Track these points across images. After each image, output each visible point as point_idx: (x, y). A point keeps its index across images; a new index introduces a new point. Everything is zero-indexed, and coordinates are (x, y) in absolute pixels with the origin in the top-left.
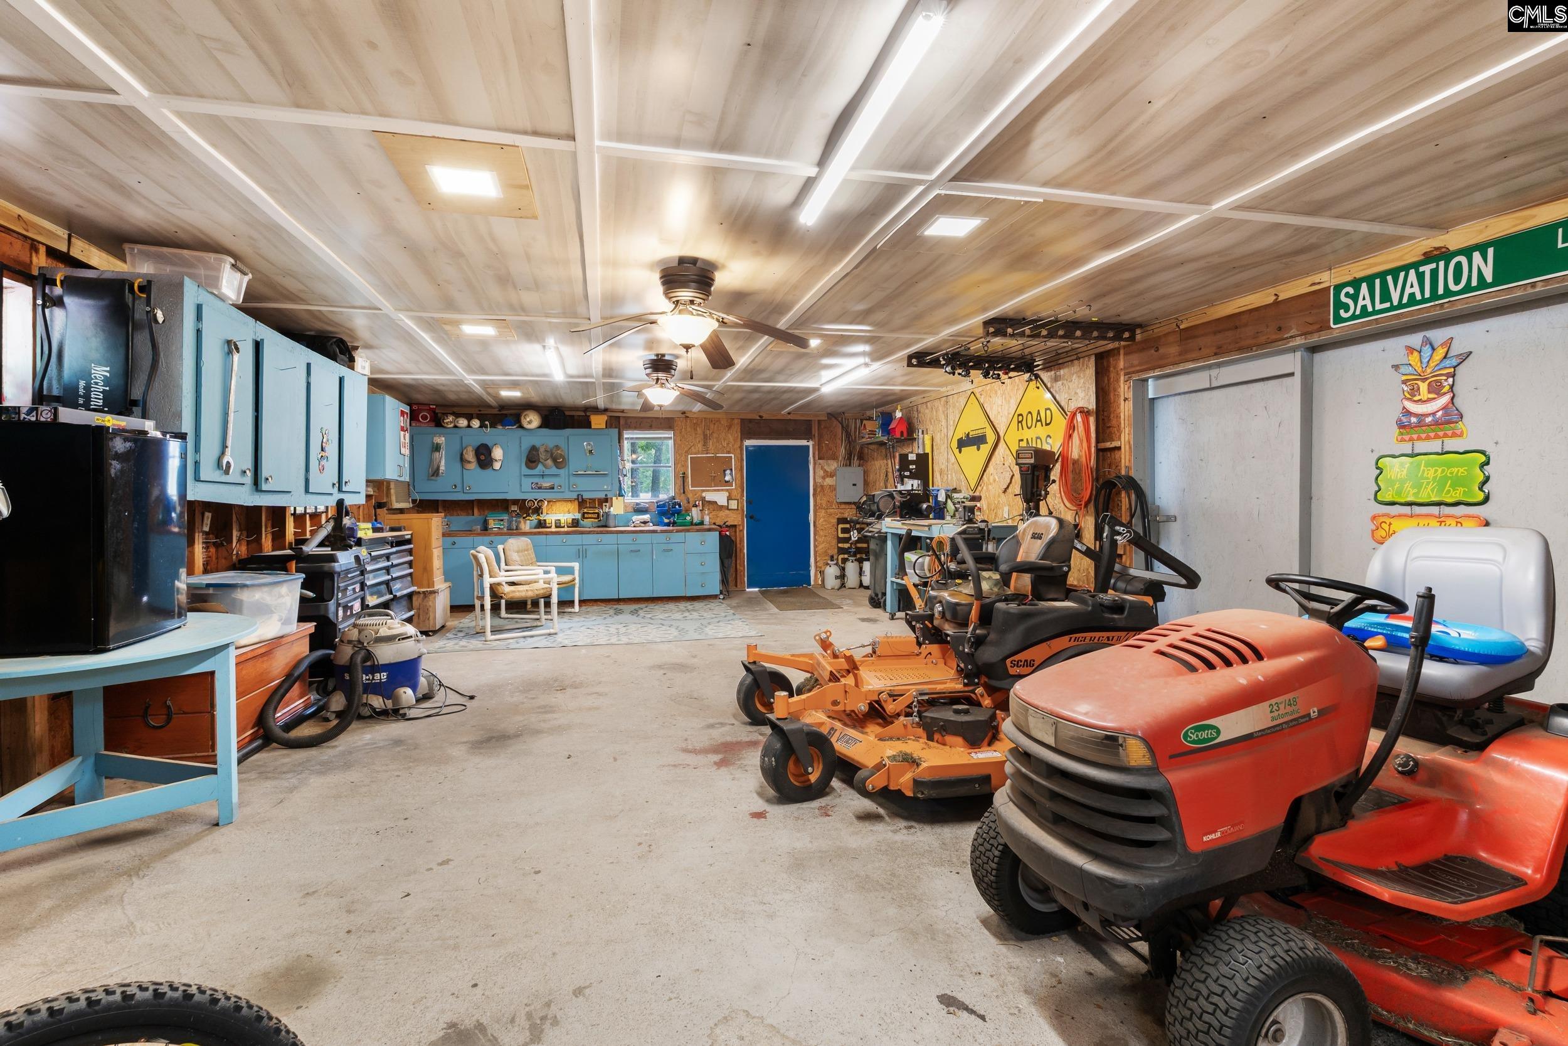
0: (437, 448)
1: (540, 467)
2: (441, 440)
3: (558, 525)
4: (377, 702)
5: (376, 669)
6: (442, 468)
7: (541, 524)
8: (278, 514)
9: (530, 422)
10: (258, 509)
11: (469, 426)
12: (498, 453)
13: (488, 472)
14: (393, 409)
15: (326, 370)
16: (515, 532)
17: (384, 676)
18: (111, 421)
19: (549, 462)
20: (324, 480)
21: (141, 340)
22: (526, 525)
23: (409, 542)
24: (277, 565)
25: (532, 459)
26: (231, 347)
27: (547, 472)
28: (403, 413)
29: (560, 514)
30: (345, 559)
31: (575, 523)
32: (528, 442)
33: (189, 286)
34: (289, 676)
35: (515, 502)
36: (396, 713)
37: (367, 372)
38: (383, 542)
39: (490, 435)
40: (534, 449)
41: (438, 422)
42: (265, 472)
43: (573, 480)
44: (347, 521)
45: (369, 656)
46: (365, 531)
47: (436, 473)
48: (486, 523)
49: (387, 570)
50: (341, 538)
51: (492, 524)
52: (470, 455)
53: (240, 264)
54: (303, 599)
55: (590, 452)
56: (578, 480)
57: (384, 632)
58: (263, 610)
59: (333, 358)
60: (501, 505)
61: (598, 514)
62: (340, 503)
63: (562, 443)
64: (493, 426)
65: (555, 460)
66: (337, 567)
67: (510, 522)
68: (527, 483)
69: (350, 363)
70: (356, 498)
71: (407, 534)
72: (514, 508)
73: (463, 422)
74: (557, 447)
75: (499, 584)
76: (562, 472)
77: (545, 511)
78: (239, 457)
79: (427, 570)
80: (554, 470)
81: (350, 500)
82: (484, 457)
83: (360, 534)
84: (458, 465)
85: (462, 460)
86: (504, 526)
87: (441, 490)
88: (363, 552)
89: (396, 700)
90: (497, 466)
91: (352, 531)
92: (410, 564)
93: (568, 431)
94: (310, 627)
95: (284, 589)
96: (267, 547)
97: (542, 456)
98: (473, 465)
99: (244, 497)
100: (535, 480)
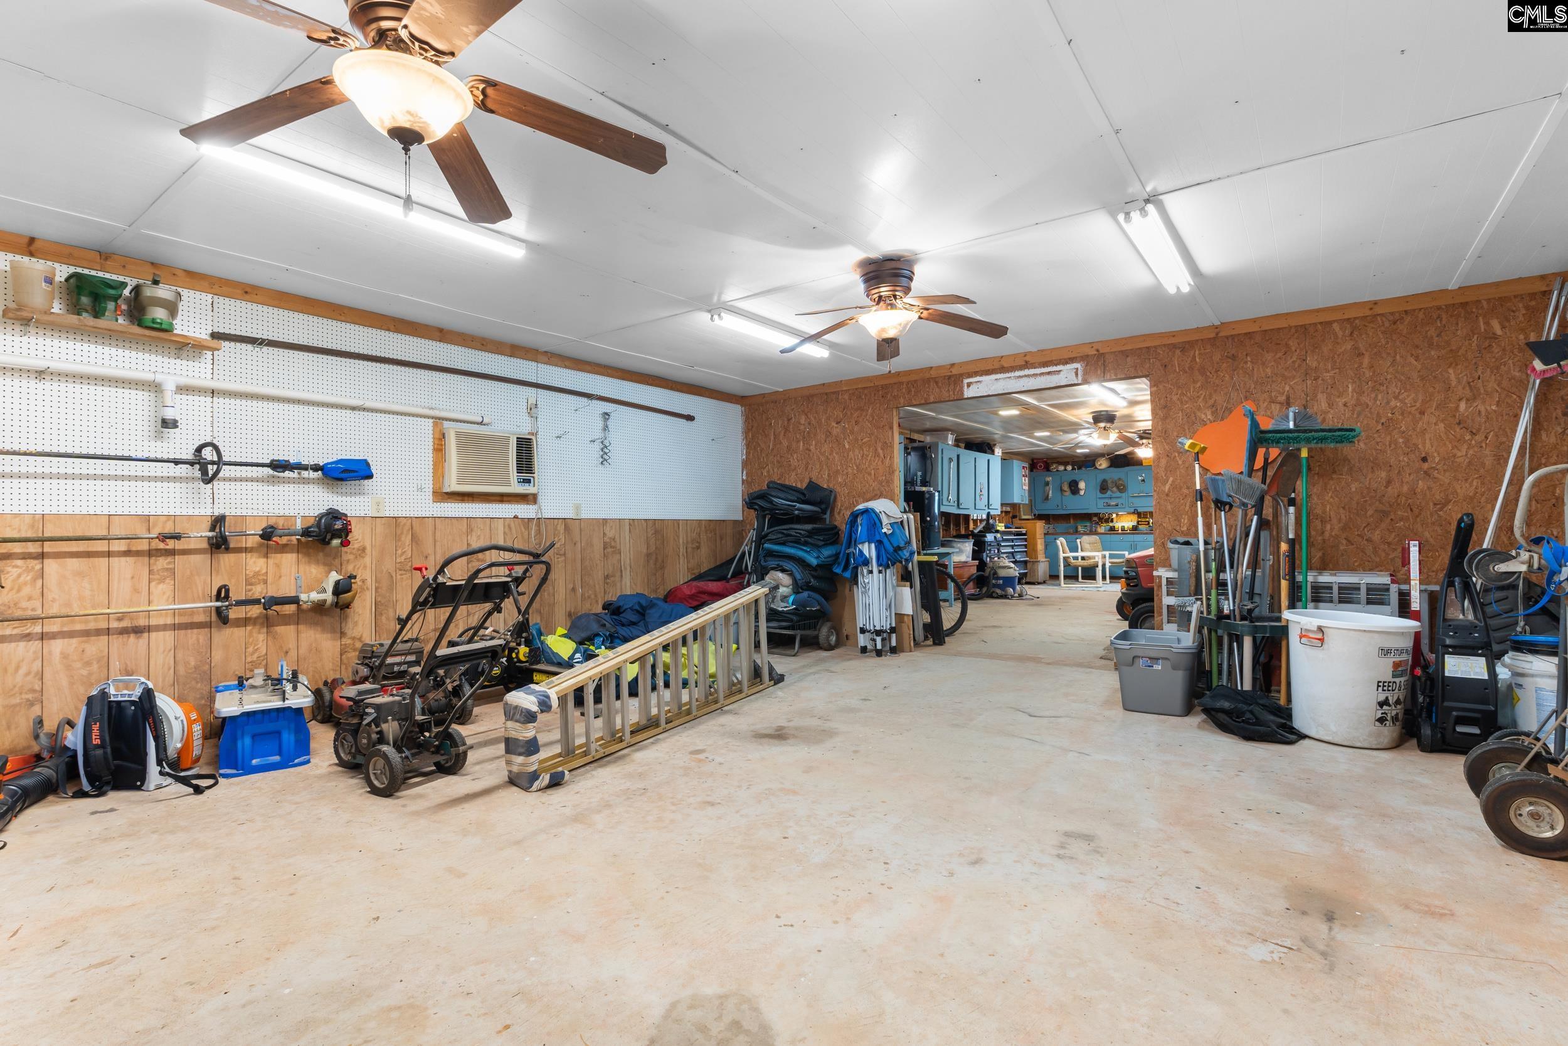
0: (1047, 484)
1: (1109, 493)
2: (1049, 479)
3: (1123, 529)
4: (999, 591)
5: (999, 578)
6: (1050, 495)
7: (1113, 529)
8: (967, 517)
9: (1100, 465)
10: (959, 515)
11: (1065, 470)
12: (1082, 485)
13: (1077, 496)
14: (1018, 469)
15: (982, 458)
16: (1092, 532)
17: (1001, 582)
18: (924, 489)
19: (1115, 489)
20: (982, 504)
21: (929, 462)
22: (1102, 529)
23: (1024, 534)
24: (966, 537)
25: (1104, 488)
26: (951, 460)
27: (1114, 495)
28: (1024, 467)
29: (1126, 522)
30: (990, 537)
31: (1135, 528)
32: (1101, 477)
33: (940, 444)
34: (969, 578)
35: (1096, 515)
36: (1005, 597)
37: (1000, 454)
38: (1010, 533)
39: (1077, 474)
40: (1104, 482)
41: (1047, 468)
42: (961, 502)
43: (1131, 500)
44: (991, 521)
45: (995, 573)
46: (1001, 527)
47: (1047, 498)
48: (1077, 528)
49: (1012, 547)
50: (989, 528)
51: (1080, 529)
52: (1066, 487)
53: (953, 431)
54: (974, 551)
55: (1143, 480)
56: (1134, 500)
57: (1001, 564)
58: (961, 551)
59: (985, 452)
60: (1087, 517)
61: (1149, 522)
62: (989, 513)
63: (1123, 476)
64: (1079, 468)
65: (1118, 488)
66: (986, 539)
67: (1091, 527)
68: (1101, 503)
69: (993, 452)
70: (996, 511)
71: (1024, 531)
72: (1095, 519)
73: (1061, 468)
74: (1120, 479)
75: (1068, 557)
76: (1123, 495)
77: (1115, 520)
78: (953, 497)
79: (1035, 550)
80: (1118, 494)
81: (993, 512)
82: (1074, 488)
83: (998, 528)
84: (1059, 494)
85: (1062, 490)
86: (1087, 530)
87: (1050, 508)
88: (999, 535)
89: (1006, 591)
90: (1082, 493)
91: (993, 526)
92: (1026, 546)
93: (1127, 468)
94: (977, 562)
95: (967, 544)
96: (963, 532)
97: (1110, 485)
98: (1068, 493)
99: (954, 510)
100: (1106, 501)
